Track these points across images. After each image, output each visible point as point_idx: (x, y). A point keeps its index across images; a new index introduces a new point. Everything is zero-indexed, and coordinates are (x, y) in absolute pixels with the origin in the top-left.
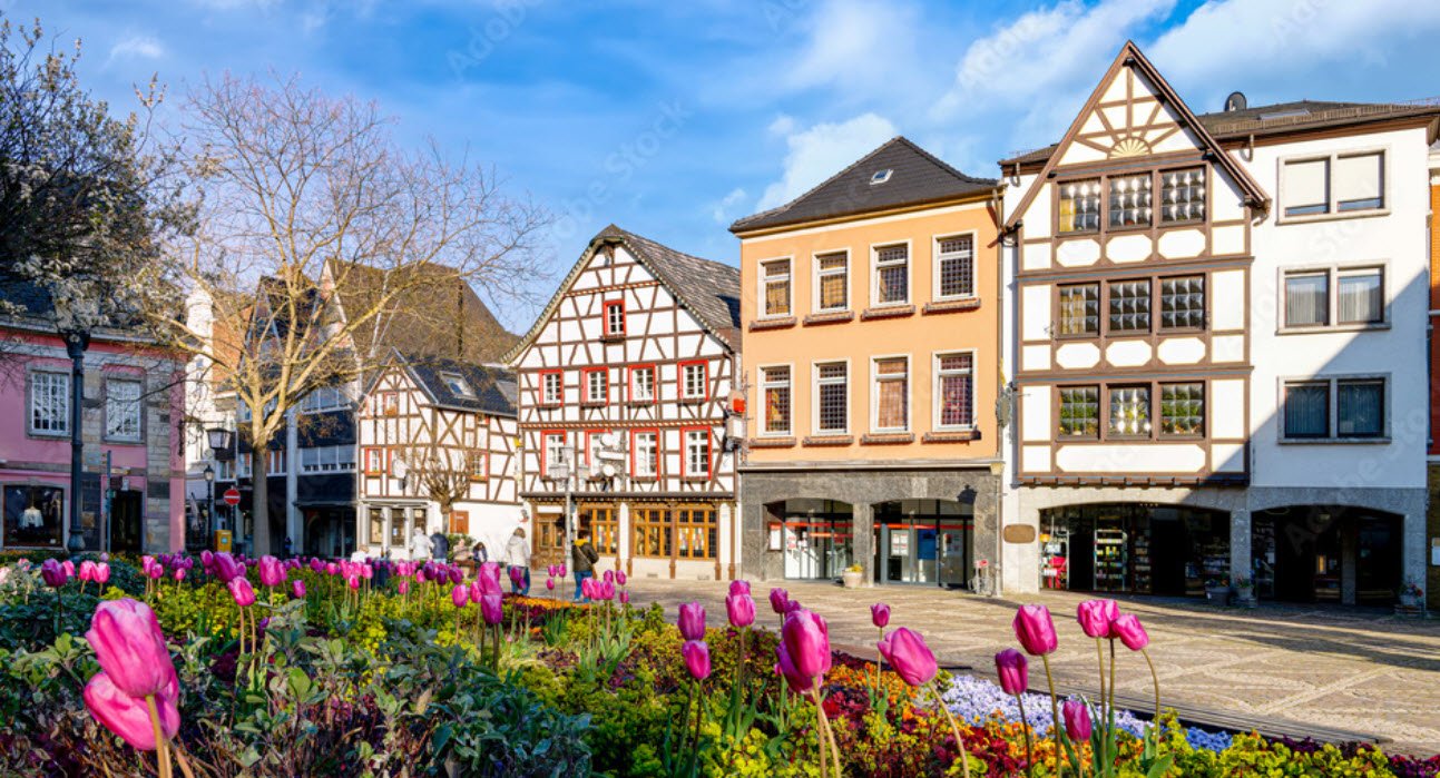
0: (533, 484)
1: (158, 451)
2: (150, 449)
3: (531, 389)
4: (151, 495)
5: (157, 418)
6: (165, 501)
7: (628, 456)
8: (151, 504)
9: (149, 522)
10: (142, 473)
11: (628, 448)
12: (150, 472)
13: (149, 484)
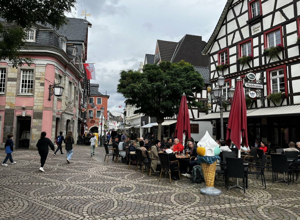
0: (216, 108)
1: (38, 98)
2: (35, 98)
3: (215, 63)
4: (34, 118)
5: (39, 84)
6: (40, 120)
7: (265, 86)
8: (34, 122)
9: (33, 129)
10: (31, 108)
11: (265, 81)
12: (35, 108)
13: (34, 113)
